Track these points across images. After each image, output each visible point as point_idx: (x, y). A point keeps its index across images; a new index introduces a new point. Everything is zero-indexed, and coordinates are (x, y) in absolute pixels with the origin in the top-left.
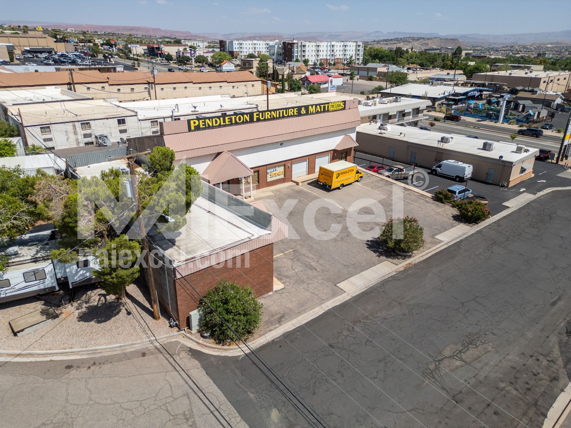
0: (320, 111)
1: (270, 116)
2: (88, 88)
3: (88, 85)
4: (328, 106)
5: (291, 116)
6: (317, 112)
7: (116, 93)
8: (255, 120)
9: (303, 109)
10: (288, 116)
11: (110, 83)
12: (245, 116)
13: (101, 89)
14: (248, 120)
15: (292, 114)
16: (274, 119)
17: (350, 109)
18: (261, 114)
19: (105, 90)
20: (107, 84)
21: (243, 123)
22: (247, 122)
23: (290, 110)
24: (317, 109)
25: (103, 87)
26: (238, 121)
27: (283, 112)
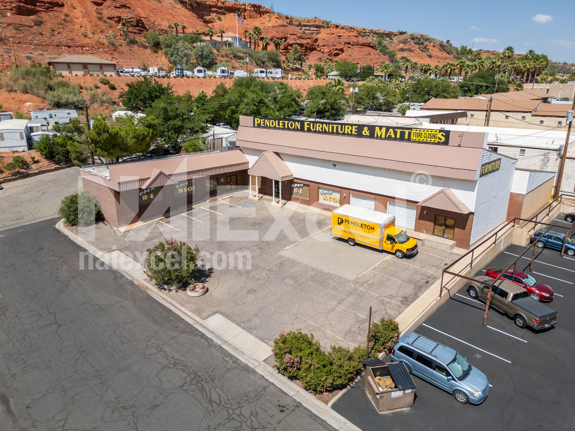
1: (322, 129)
2: (507, 117)
4: (410, 134)
5: (348, 134)
6: (389, 138)
8: (306, 129)
9: (366, 129)
12: (297, 123)
13: (521, 119)
14: (299, 129)
15: (350, 133)
17: (459, 146)
18: (312, 124)
19: (525, 120)
20: (529, 114)
22: (297, 130)
23: (346, 127)
24: (388, 134)
25: (523, 117)
26: (290, 127)
27: (337, 128)
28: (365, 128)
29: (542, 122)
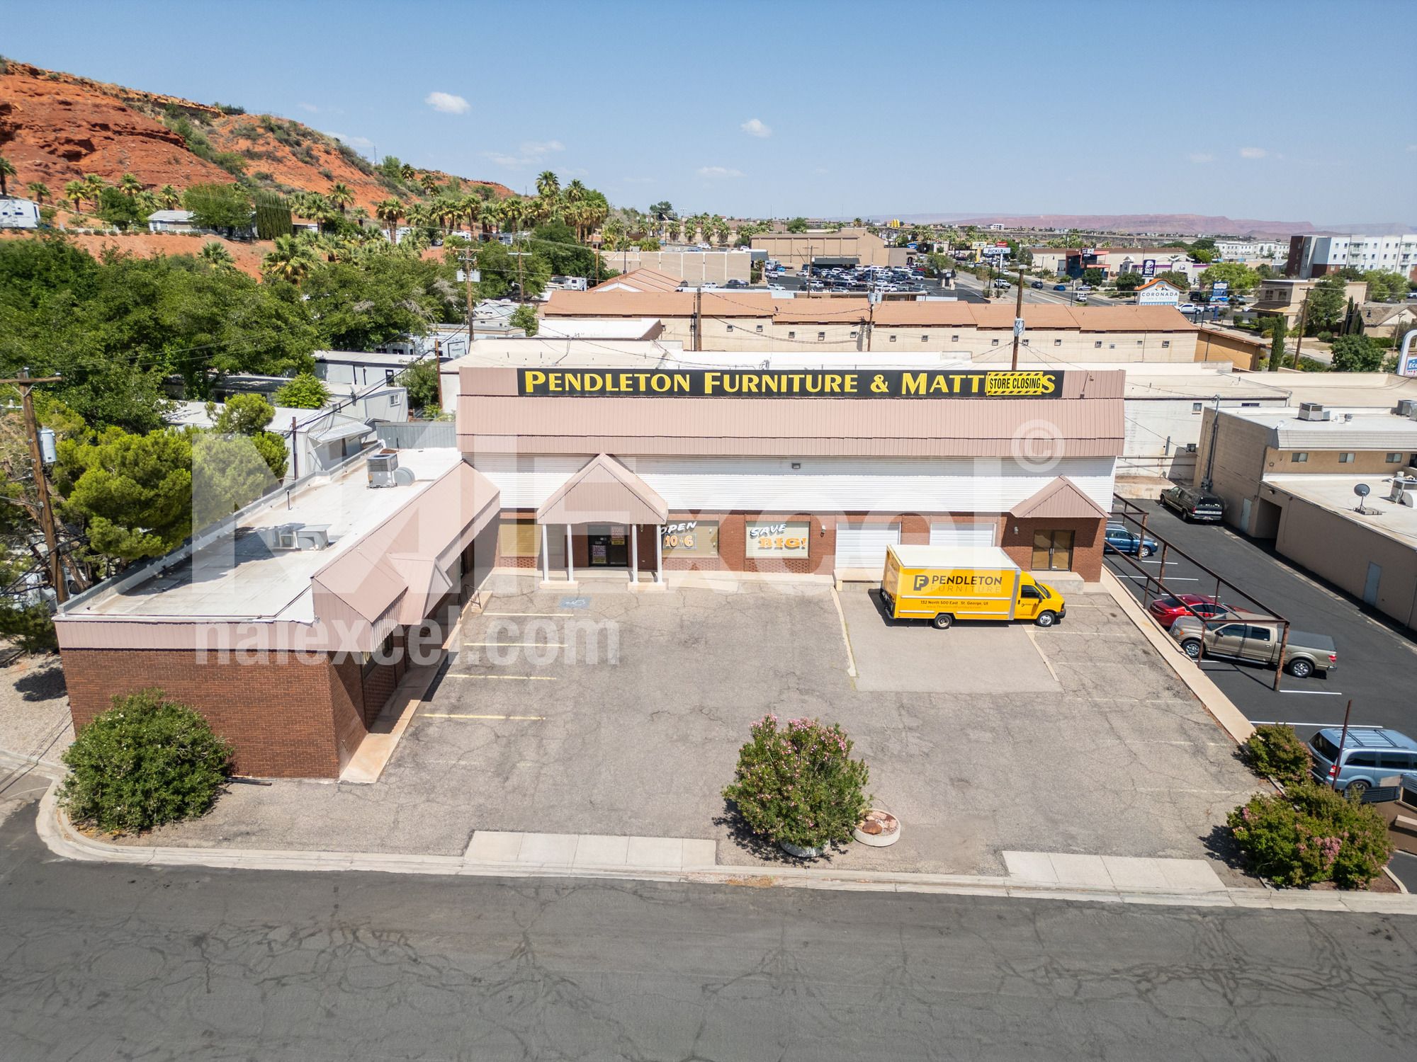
0: (945, 389)
1: (759, 386)
2: (730, 327)
3: (730, 322)
4: (982, 382)
5: (833, 394)
6: (938, 394)
7: (784, 340)
8: (708, 390)
9: (878, 379)
10: (821, 394)
11: (775, 319)
12: (678, 377)
13: (755, 330)
14: (687, 388)
15: (837, 389)
16: (769, 394)
17: (1082, 397)
18: (727, 378)
19: (763, 333)
20: (769, 321)
21: (670, 393)
22: (681, 393)
23: (828, 378)
24: (934, 386)
25: (760, 327)
26: (655, 386)
27: (803, 382)
28: (876, 378)
29: (792, 334)
